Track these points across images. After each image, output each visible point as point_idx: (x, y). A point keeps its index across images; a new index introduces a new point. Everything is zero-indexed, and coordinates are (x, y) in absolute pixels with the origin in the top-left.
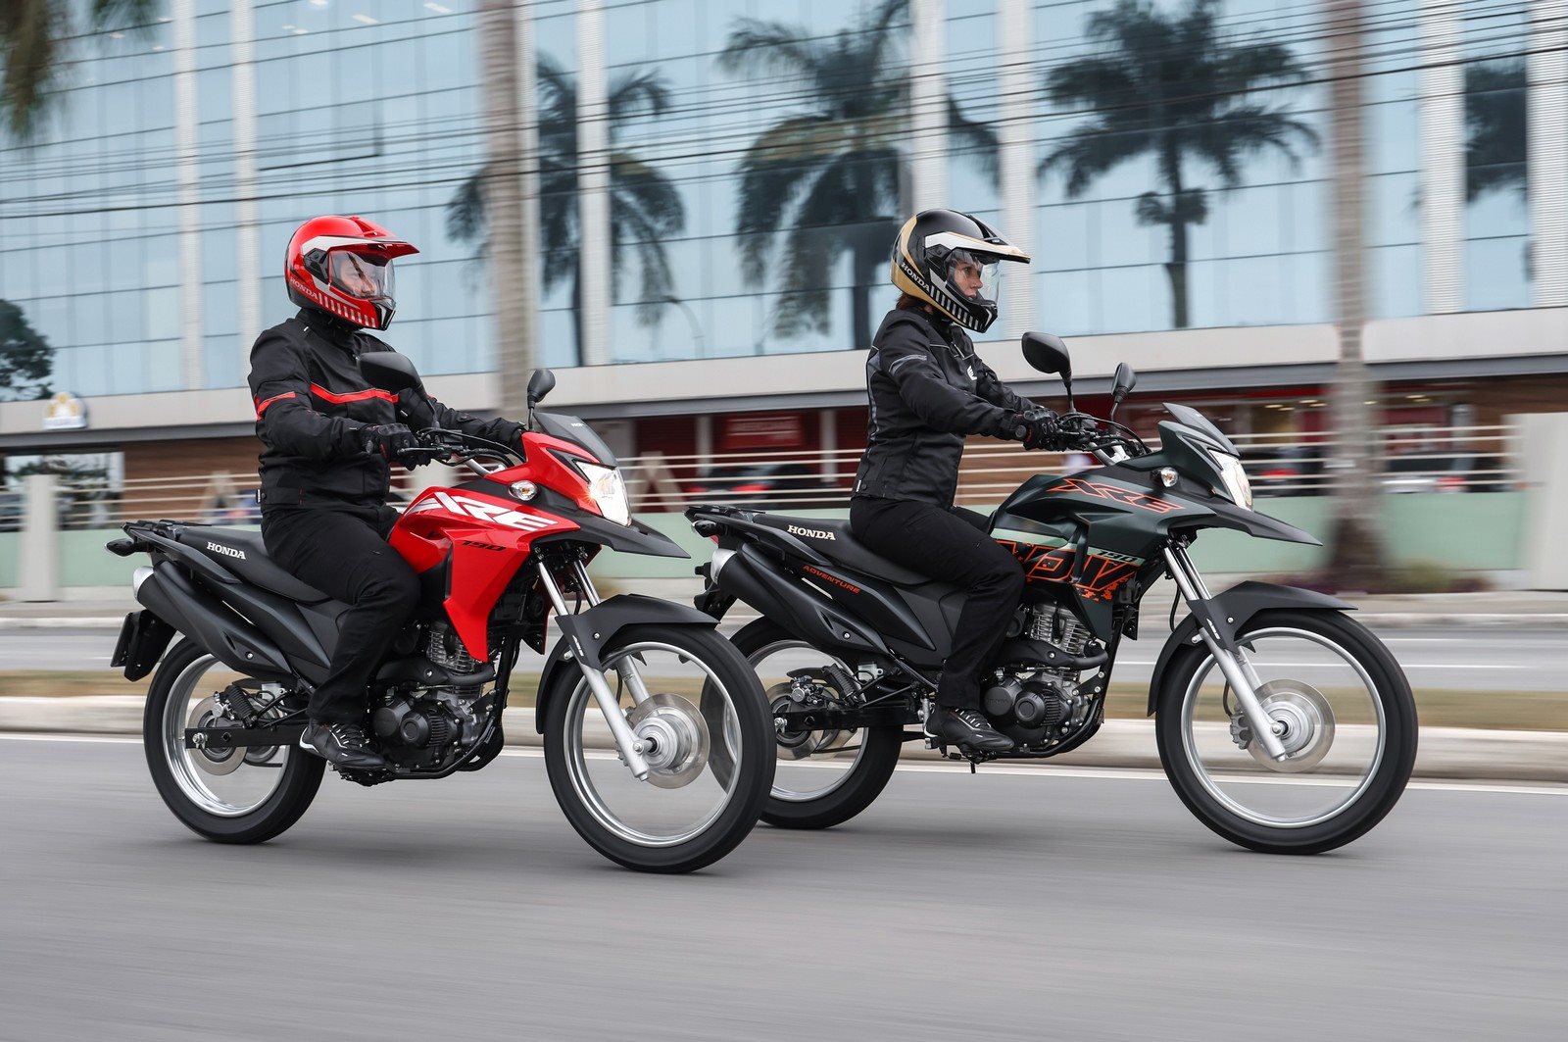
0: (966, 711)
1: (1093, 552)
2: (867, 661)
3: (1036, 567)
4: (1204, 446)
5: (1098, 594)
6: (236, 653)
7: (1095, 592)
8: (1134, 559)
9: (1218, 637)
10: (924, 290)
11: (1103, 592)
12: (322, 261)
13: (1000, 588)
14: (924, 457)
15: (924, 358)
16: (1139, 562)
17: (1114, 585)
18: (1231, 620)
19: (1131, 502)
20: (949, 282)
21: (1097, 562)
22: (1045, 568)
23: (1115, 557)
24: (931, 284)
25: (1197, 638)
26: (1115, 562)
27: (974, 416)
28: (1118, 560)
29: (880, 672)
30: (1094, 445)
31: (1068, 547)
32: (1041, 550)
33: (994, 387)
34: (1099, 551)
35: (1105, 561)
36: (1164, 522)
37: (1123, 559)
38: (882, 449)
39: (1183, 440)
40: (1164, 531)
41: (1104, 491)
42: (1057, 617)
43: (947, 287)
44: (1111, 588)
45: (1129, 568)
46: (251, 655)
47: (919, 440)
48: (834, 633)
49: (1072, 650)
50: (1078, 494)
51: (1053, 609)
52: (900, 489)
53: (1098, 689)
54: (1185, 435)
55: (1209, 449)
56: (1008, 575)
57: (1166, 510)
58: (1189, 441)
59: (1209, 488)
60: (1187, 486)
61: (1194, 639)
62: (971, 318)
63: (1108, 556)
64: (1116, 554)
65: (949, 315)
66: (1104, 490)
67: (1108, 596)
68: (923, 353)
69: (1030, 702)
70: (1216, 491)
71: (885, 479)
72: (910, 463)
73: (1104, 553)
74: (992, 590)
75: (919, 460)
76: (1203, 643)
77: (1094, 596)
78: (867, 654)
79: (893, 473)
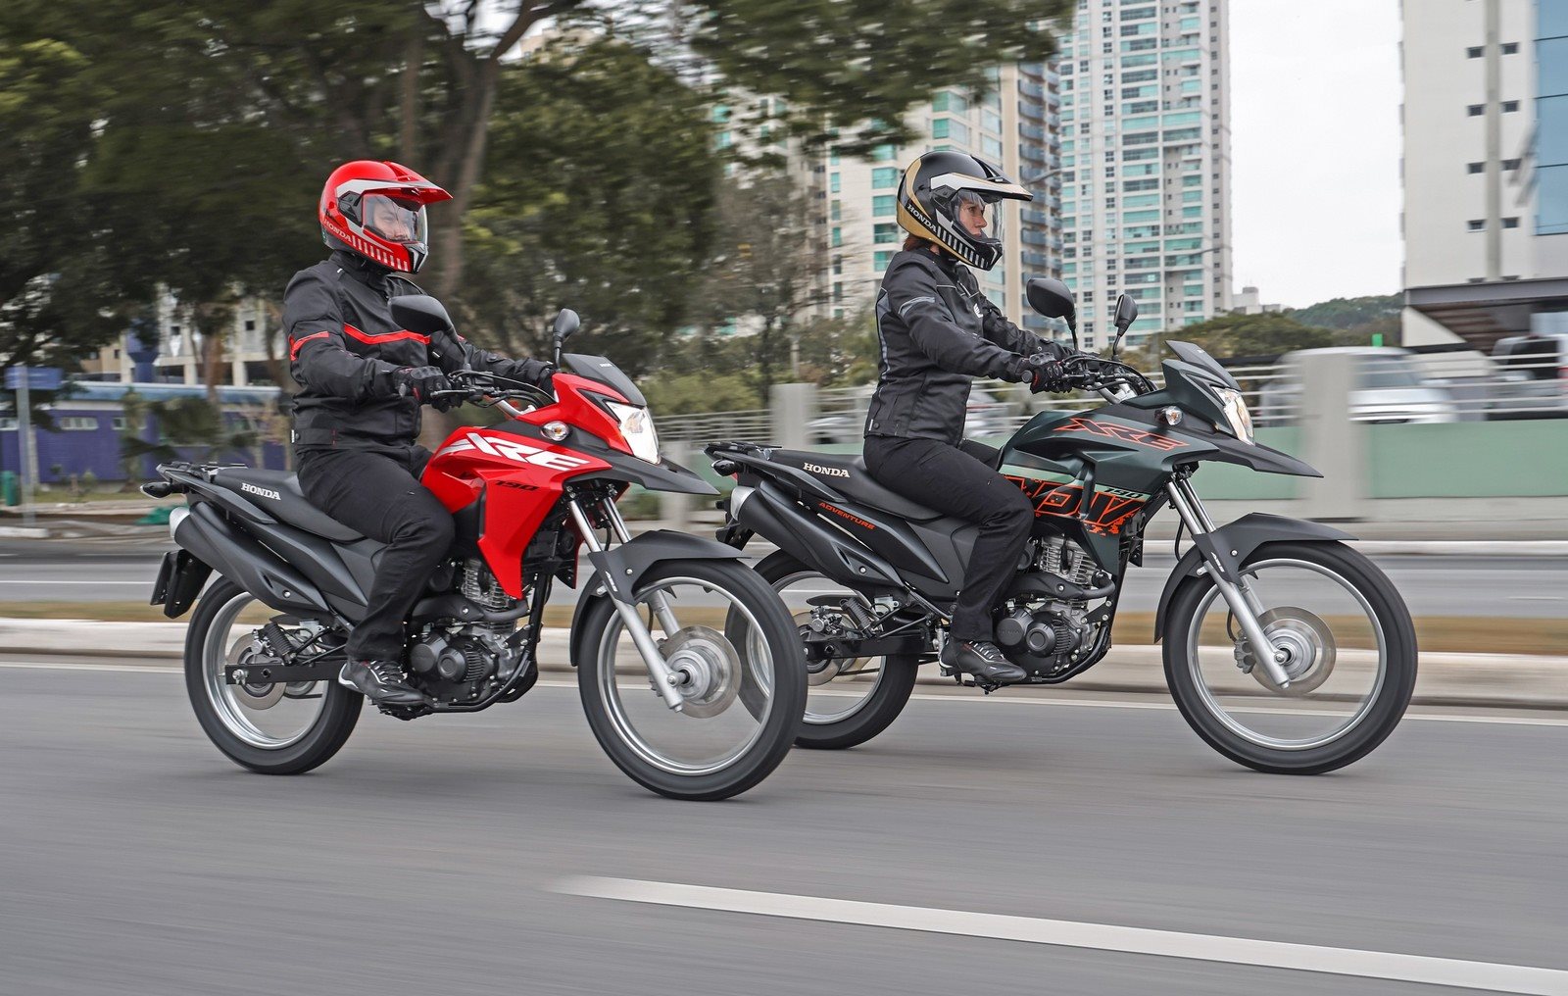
0: (979, 643)
1: (1099, 489)
2: (883, 595)
3: (1044, 502)
4: (1207, 382)
5: (1106, 530)
6: (273, 591)
7: (1102, 527)
8: (1140, 496)
9: (1222, 570)
10: (931, 230)
11: (1109, 527)
12: (356, 204)
13: (1011, 525)
14: (934, 395)
15: (932, 300)
16: (1145, 497)
17: (1121, 520)
18: (1235, 552)
19: (1135, 441)
20: (956, 222)
21: (1104, 499)
22: (1053, 503)
23: (1122, 494)
24: (937, 225)
25: (1201, 570)
26: (1122, 499)
28: (1124, 496)
29: (895, 604)
30: (1099, 384)
31: (1076, 483)
32: (1049, 486)
34: (1106, 488)
35: (1111, 497)
36: (1167, 460)
37: (1129, 496)
38: (894, 388)
39: (1188, 379)
40: (1168, 468)
42: (1065, 549)
43: (953, 227)
44: (1118, 523)
45: (1135, 505)
46: (288, 594)
48: (851, 567)
49: (1080, 581)
50: (1083, 433)
51: (1062, 541)
52: (911, 427)
53: (1105, 618)
54: (1188, 373)
55: (1211, 385)
56: (1018, 512)
57: (1170, 448)
58: (1191, 379)
59: (1212, 424)
60: (1193, 423)
61: (1199, 571)
62: (978, 257)
63: (1114, 493)
64: (1122, 491)
65: (956, 254)
66: (1110, 429)
67: (1115, 531)
68: (930, 295)
69: (1041, 633)
70: (1220, 426)
71: (896, 417)
72: (921, 402)
73: (1111, 490)
75: (929, 399)
76: (1208, 575)
77: (1101, 532)
78: (884, 588)
79: (904, 412)
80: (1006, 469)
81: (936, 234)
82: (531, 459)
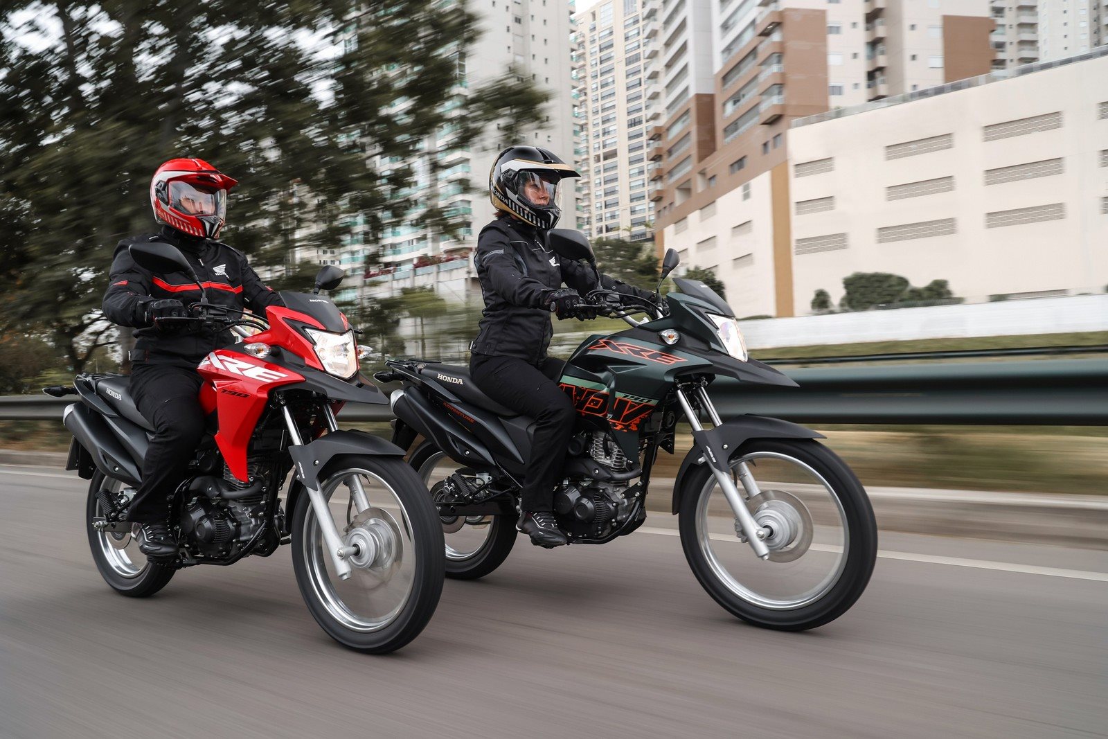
0: (538, 512)
1: (619, 395)
2: (481, 472)
3: (587, 405)
4: (702, 311)
5: (626, 427)
6: (108, 466)
7: (624, 425)
8: (649, 401)
9: (714, 461)
10: (505, 203)
11: (629, 425)
12: (164, 189)
13: (553, 421)
14: (514, 324)
15: (502, 252)
16: (654, 402)
17: (637, 420)
18: (726, 446)
19: (644, 358)
20: (520, 195)
21: (623, 403)
22: (592, 406)
23: (636, 399)
24: (508, 198)
25: (701, 460)
26: (636, 403)
27: (524, 296)
28: (637, 401)
29: (489, 479)
30: (623, 313)
31: (605, 391)
32: (590, 392)
33: (579, 269)
34: (623, 395)
35: (628, 402)
36: (669, 372)
37: (641, 401)
38: (489, 319)
39: (686, 307)
40: (670, 379)
41: (625, 350)
42: (605, 441)
43: (518, 199)
44: (635, 422)
45: (646, 408)
46: (117, 469)
47: (511, 312)
48: (458, 450)
49: (619, 466)
50: (608, 352)
51: (603, 434)
52: (497, 348)
53: (637, 494)
54: (687, 303)
55: (706, 312)
56: (557, 412)
57: (672, 362)
58: (690, 308)
59: (707, 343)
60: (690, 342)
61: (700, 460)
62: (539, 219)
63: (630, 399)
64: (636, 397)
65: (523, 218)
66: (626, 347)
67: (634, 428)
68: (500, 248)
69: (584, 505)
70: (714, 346)
71: (488, 341)
72: (506, 330)
73: (627, 396)
74: (549, 422)
75: (512, 327)
76: (705, 464)
77: (622, 429)
78: (482, 466)
79: (494, 336)
80: (567, 380)
81: (508, 205)
82: (247, 373)
